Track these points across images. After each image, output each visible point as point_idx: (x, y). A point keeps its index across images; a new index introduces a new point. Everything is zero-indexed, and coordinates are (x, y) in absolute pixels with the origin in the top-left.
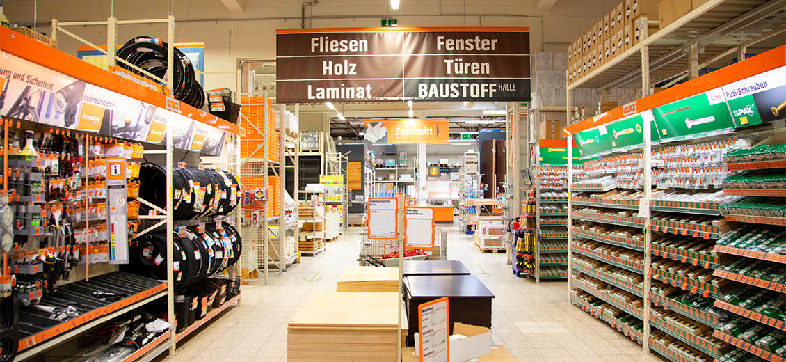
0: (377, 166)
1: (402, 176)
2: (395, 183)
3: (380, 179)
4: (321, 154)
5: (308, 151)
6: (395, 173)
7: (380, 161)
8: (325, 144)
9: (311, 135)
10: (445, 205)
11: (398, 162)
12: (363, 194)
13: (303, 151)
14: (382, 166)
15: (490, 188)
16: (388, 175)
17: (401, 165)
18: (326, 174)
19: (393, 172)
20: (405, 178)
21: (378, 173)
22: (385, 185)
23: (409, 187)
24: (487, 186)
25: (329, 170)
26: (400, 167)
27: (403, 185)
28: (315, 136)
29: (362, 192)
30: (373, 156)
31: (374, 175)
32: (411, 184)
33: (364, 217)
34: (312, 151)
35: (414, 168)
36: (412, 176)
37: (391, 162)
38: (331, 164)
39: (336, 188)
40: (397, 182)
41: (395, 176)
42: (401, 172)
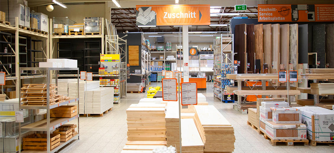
0: (152, 50)
1: (168, 56)
2: (163, 62)
3: (154, 59)
4: (102, 36)
5: (91, 34)
6: (164, 55)
7: (154, 47)
8: (105, 27)
9: (93, 21)
10: (199, 76)
11: (165, 48)
12: (141, 69)
13: (86, 34)
14: (155, 50)
15: (242, 64)
16: (159, 56)
17: (167, 49)
18: (106, 53)
19: (162, 54)
20: (170, 58)
21: (152, 55)
22: (157, 63)
23: (172, 63)
24: (239, 62)
25: (108, 49)
26: (167, 51)
27: (169, 63)
28: (96, 21)
29: (139, 67)
30: (149, 43)
31: (150, 56)
32: (174, 62)
33: (140, 86)
34: (94, 34)
35: (176, 52)
36: (175, 57)
37: (161, 48)
38: (110, 45)
39: (114, 64)
40: (165, 60)
41: (164, 57)
42: (168, 54)
